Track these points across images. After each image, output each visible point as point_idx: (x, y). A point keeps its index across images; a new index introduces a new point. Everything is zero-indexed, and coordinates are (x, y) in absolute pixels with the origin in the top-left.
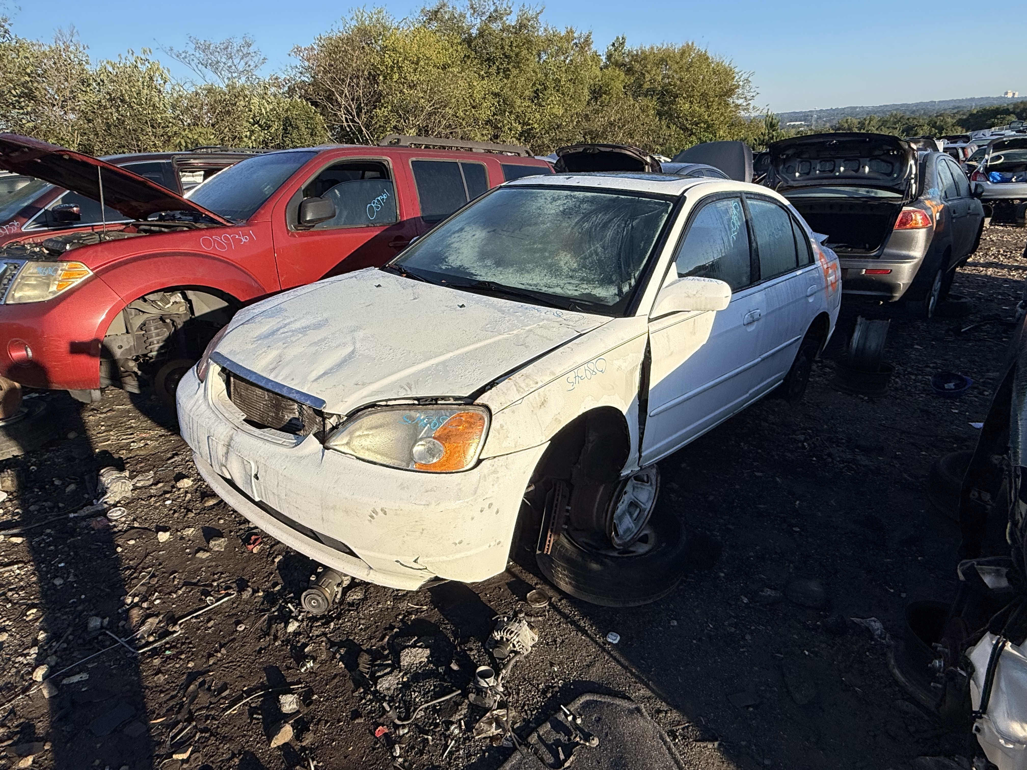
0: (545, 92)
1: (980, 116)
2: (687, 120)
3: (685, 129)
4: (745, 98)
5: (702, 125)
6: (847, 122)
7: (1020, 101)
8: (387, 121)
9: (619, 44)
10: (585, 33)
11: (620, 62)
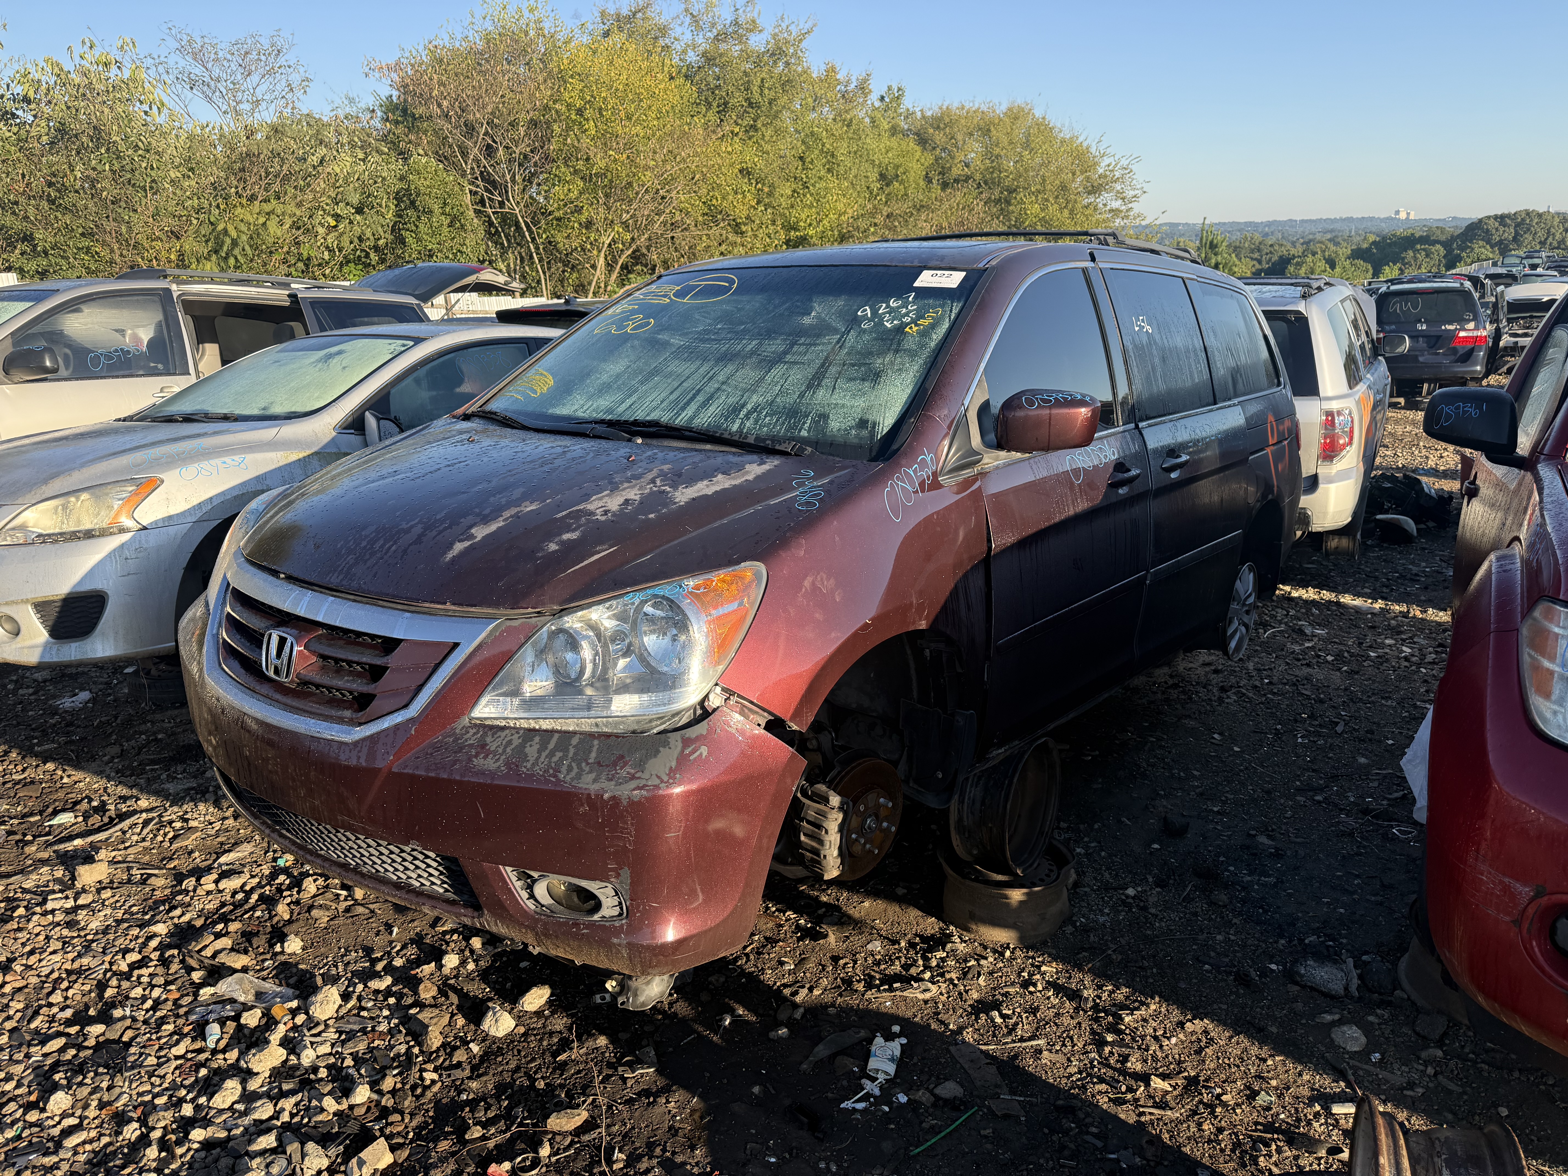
4: (1125, 198)
11: (899, 128)
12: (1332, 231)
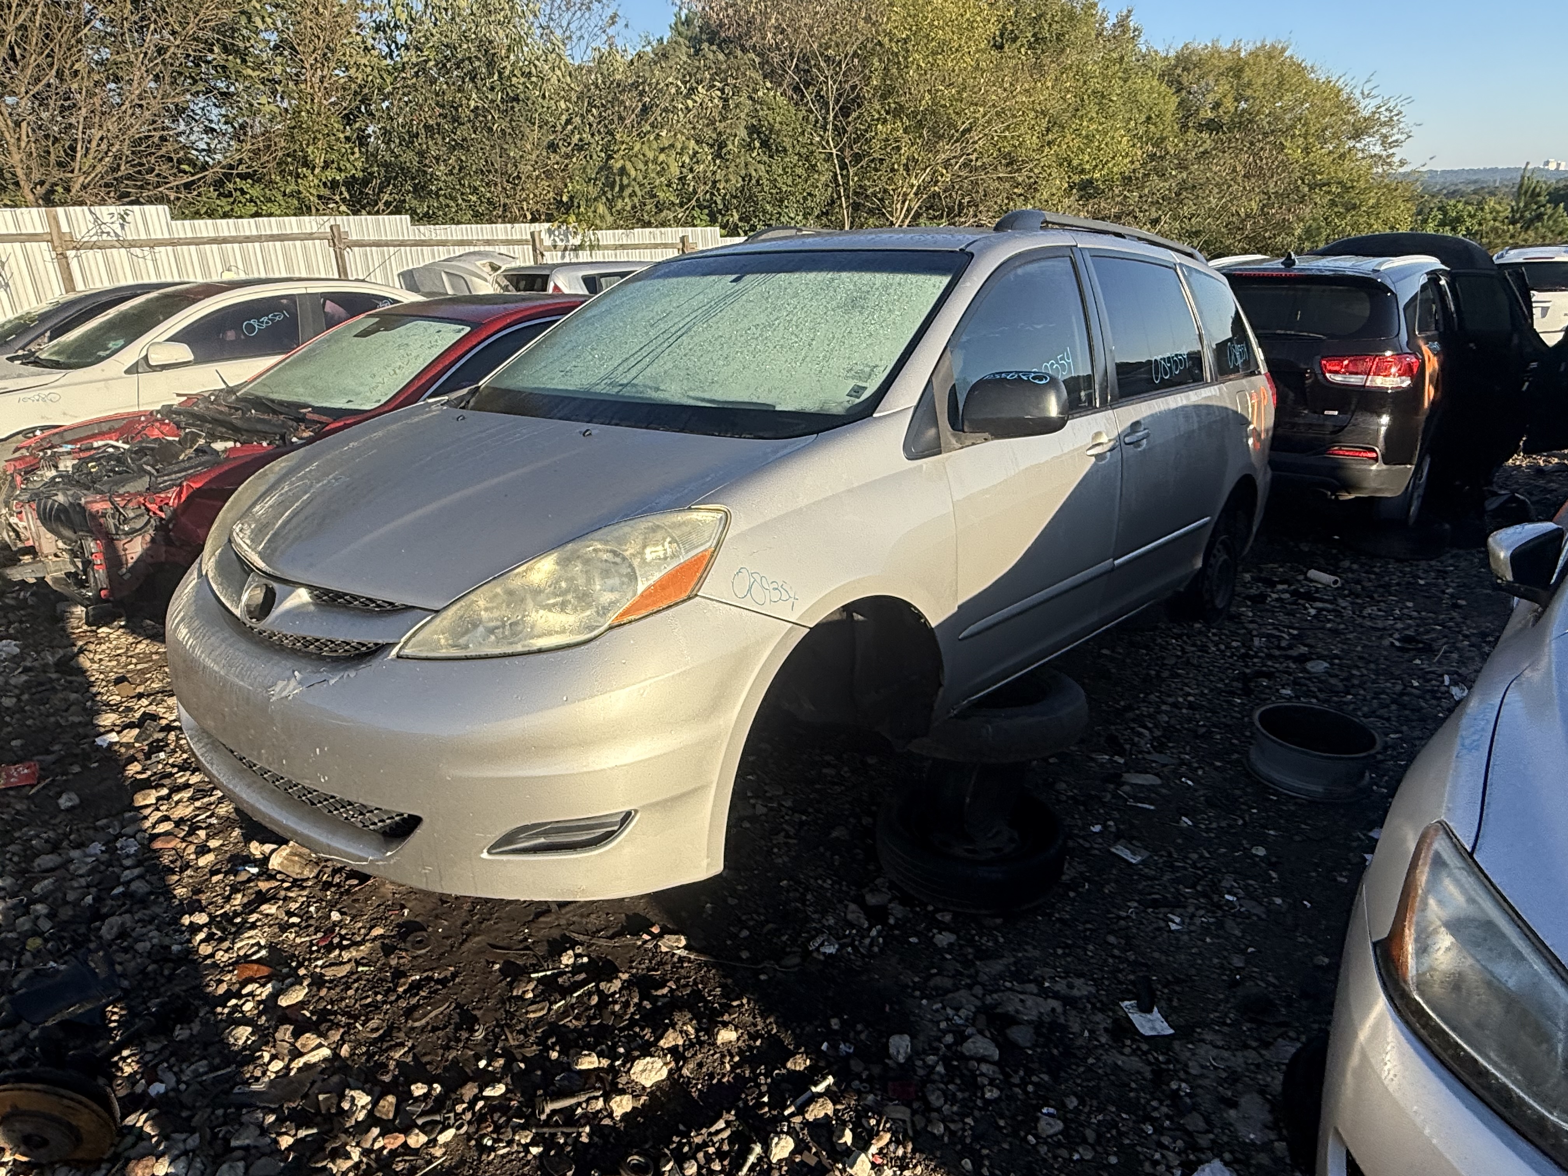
12: (1475, 182)
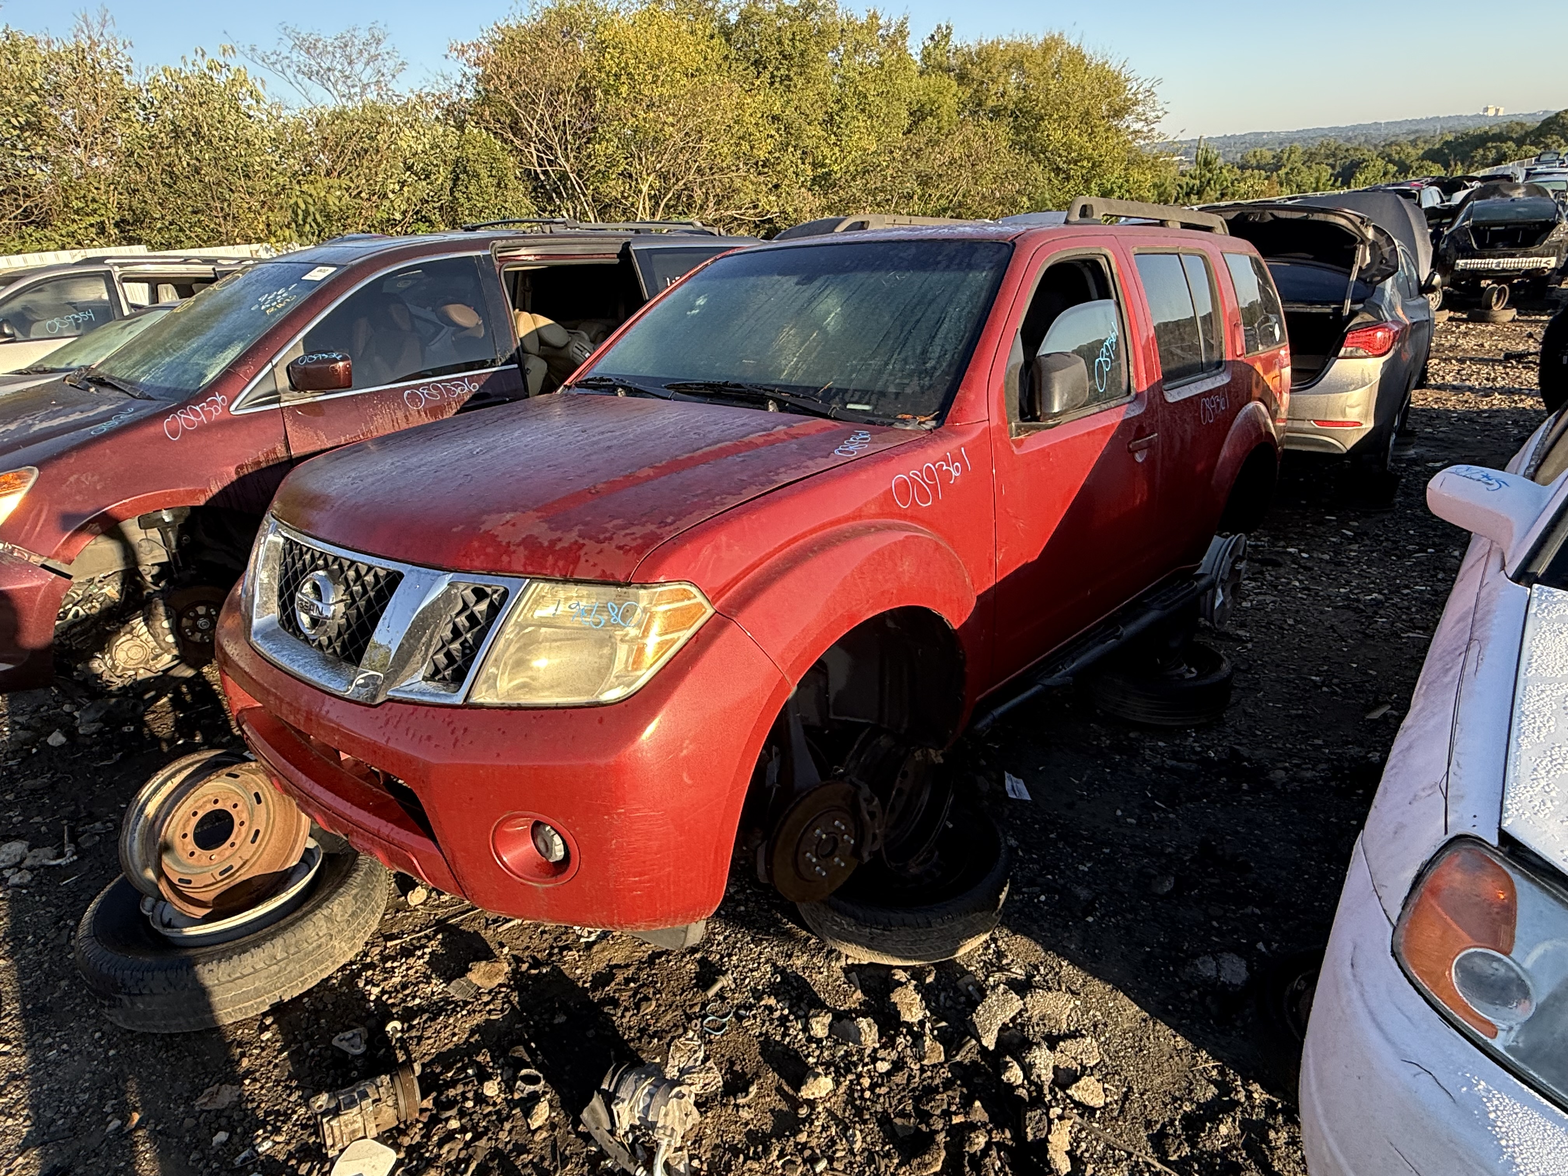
0: (843, 114)
1: (1461, 144)
2: (1060, 156)
3: (1058, 170)
4: (1146, 119)
5: (1085, 163)
6: (1255, 156)
7: (1507, 120)
8: (612, 163)
9: (941, 37)
10: (896, 20)
11: (945, 64)
12: (1417, 131)
